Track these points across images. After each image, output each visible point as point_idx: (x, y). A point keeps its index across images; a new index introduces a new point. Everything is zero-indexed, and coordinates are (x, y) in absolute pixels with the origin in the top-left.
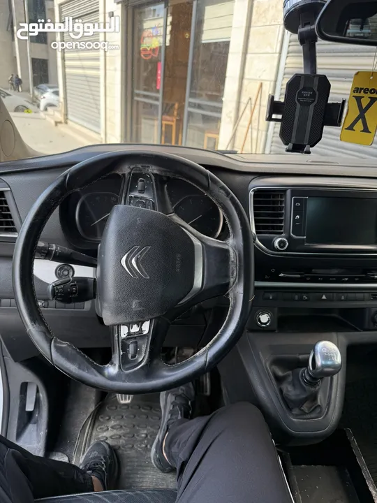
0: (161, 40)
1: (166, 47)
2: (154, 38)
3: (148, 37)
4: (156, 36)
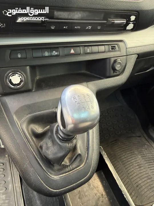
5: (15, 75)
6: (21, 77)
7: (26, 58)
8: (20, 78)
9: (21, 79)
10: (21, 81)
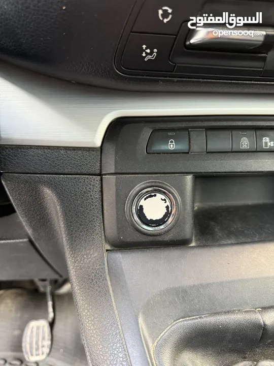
5: (155, 195)
6: (168, 203)
7: (188, 153)
8: (166, 205)
9: (167, 207)
10: (167, 215)
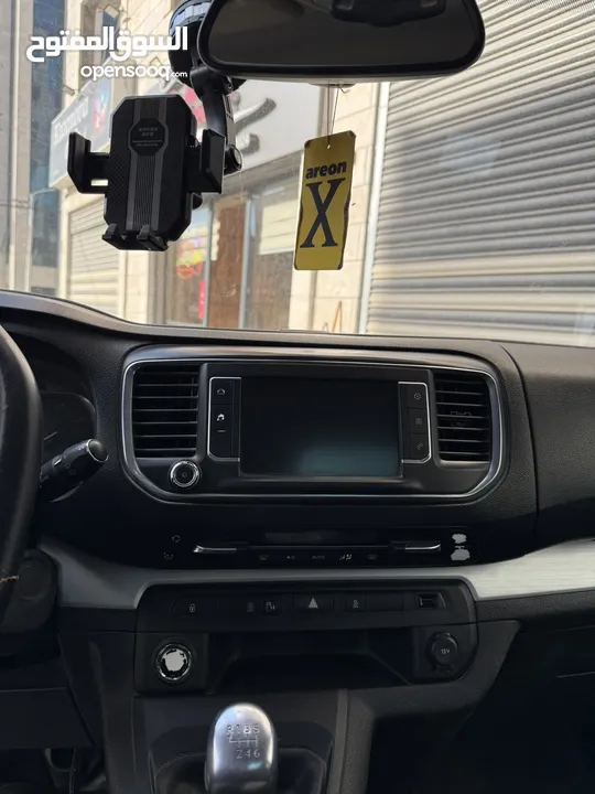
0: (204, 252)
1: (211, 262)
2: (196, 252)
3: (188, 249)
4: (199, 248)
